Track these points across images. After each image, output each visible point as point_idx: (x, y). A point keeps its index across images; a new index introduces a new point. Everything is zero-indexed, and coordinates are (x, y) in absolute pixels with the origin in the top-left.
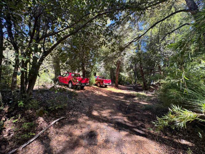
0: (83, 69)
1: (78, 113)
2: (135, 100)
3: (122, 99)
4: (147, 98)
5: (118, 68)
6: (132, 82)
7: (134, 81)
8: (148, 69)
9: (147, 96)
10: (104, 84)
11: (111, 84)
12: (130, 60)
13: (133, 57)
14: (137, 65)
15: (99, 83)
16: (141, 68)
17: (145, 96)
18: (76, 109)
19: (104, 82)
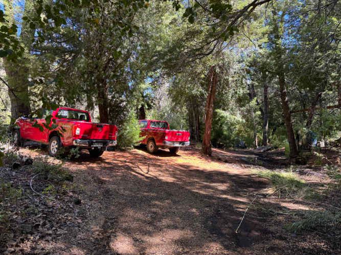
0: (102, 96)
1: (58, 245)
2: (265, 196)
3: (224, 192)
4: (305, 189)
5: (210, 97)
6: (254, 140)
7: (262, 138)
8: (303, 100)
9: (303, 181)
10: (168, 143)
11: (188, 143)
12: (248, 72)
13: (259, 60)
14: (269, 90)
15: (153, 140)
16: (283, 95)
17: (298, 183)
18: (50, 232)
19: (166, 138)
